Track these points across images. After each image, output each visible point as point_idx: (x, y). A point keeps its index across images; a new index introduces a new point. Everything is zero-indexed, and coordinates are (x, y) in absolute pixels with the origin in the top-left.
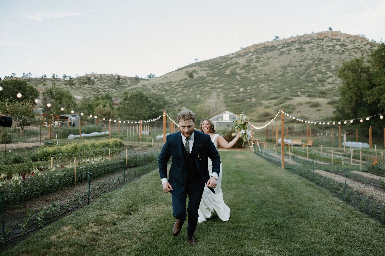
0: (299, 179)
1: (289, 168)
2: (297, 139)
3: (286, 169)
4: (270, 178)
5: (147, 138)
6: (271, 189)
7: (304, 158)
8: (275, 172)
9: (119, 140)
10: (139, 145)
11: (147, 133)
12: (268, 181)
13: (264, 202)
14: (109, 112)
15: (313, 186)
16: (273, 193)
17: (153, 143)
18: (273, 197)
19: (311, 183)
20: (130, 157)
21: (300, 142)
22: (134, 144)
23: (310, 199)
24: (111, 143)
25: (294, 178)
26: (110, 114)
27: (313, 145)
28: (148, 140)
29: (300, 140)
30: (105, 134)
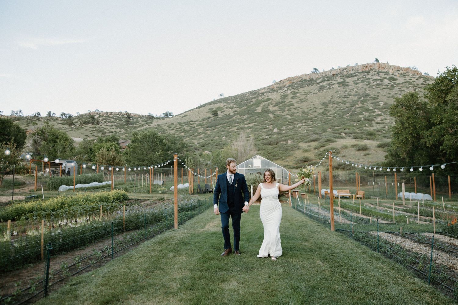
0: (358, 247)
1: (340, 230)
3: (336, 230)
4: (319, 246)
5: (159, 189)
6: (321, 264)
7: (356, 215)
8: (322, 235)
9: (123, 192)
11: (160, 183)
12: (316, 251)
13: (314, 288)
14: (114, 157)
15: (380, 259)
16: (324, 270)
17: (165, 196)
18: (326, 279)
19: (376, 253)
20: (129, 216)
21: (347, 193)
22: (142, 197)
23: (380, 282)
25: (351, 245)
26: (115, 160)
27: (363, 197)
28: (160, 192)
29: (349, 191)
30: (107, 184)
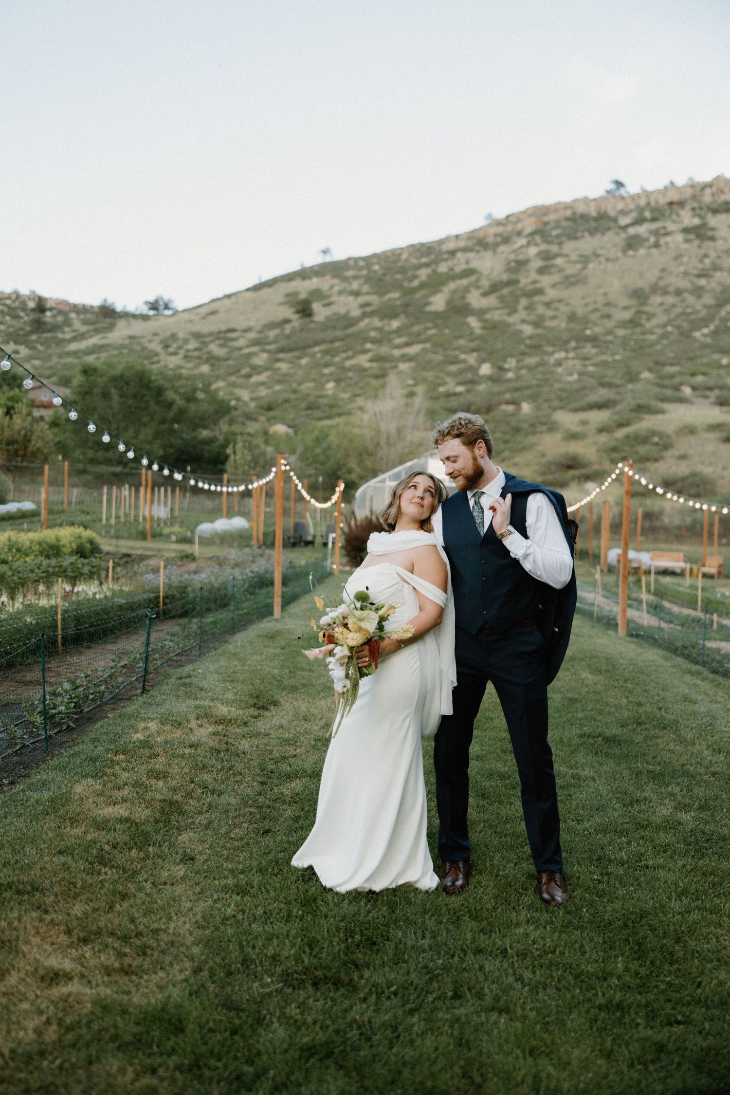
0: (666, 659)
1: (636, 634)
2: (672, 550)
3: (632, 635)
4: (588, 654)
5: (166, 531)
6: (590, 677)
7: (686, 611)
8: (598, 641)
9: (87, 534)
10: (150, 553)
11: (161, 512)
12: (582, 660)
13: (573, 701)
14: (25, 435)
15: (699, 674)
16: (595, 684)
18: (599, 693)
19: (699, 668)
21: (678, 561)
22: (132, 548)
23: (687, 699)
24: (64, 541)
25: (652, 656)
26: (29, 441)
27: (719, 573)
28: (174, 538)
29: (681, 555)
30: (19, 510)
